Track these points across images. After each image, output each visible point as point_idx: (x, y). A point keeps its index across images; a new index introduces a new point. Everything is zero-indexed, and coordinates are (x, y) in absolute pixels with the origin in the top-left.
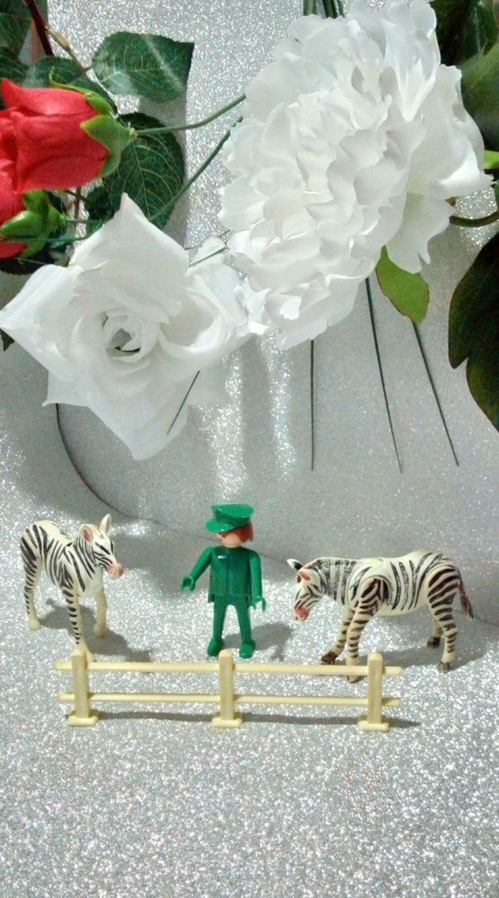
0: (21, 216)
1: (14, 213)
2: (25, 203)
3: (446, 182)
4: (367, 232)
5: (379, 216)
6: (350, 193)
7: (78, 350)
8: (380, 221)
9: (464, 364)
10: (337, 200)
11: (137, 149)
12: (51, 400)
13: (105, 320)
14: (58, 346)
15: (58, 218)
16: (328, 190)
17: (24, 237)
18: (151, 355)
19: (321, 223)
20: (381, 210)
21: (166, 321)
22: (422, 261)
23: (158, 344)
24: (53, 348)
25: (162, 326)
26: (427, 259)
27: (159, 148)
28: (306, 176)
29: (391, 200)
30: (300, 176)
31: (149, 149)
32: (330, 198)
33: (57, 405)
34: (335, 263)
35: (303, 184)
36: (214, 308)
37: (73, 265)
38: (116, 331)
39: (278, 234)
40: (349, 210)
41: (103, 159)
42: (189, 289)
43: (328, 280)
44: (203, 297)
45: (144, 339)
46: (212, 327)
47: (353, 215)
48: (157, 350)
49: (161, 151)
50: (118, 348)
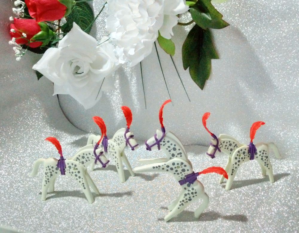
0: (40, 33)
1: (38, 32)
2: (41, 29)
3: (175, 10)
4: (152, 25)
5: (155, 20)
6: (146, 14)
7: (63, 75)
8: (156, 21)
9: (188, 68)
10: (142, 17)
11: (77, 10)
12: (55, 94)
13: (71, 63)
14: (56, 73)
15: (53, 33)
16: (139, 14)
17: (42, 40)
18: (87, 74)
19: (138, 24)
20: (156, 18)
21: (92, 62)
22: (171, 35)
23: (90, 71)
24: (55, 74)
25: (91, 64)
26: (173, 34)
27: (85, 9)
28: (132, 10)
29: (159, 15)
30: (130, 10)
31: (81, 9)
32: (140, 16)
33: (57, 95)
34: (144, 36)
35: (131, 12)
36: (107, 57)
37: (59, 47)
38: (75, 66)
39: (125, 30)
40: (146, 19)
41: (65, 10)
42: (98, 51)
43: (142, 41)
44: (103, 53)
45: (85, 68)
46: (107, 63)
47: (148, 21)
48: (89, 72)
49: (85, 10)
50: (77, 73)
